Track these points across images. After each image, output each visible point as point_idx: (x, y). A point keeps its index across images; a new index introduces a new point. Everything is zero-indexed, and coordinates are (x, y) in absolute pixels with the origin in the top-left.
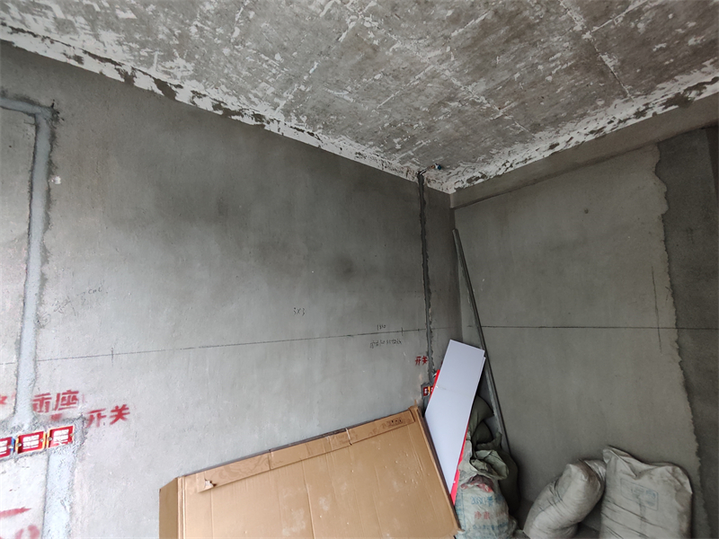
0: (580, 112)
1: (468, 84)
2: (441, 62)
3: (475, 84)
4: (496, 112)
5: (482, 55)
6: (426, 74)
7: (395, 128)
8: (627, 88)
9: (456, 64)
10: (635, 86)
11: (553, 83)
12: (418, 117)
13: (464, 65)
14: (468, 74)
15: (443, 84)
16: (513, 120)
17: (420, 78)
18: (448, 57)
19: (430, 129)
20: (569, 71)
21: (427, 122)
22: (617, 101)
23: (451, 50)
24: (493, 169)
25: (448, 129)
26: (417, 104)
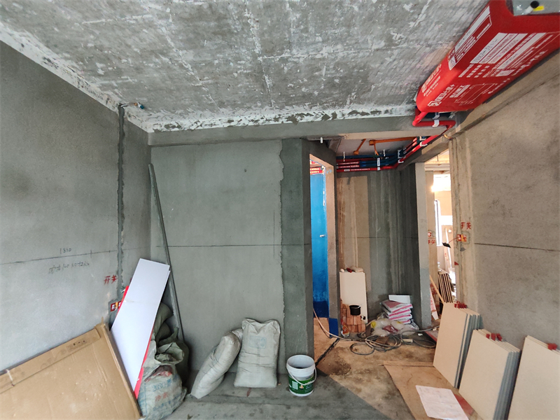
0: (248, 105)
1: (180, 49)
2: (161, 18)
3: (185, 51)
4: (197, 81)
5: (194, 32)
6: (144, 19)
7: (99, 53)
8: (273, 101)
9: (173, 26)
10: (277, 103)
11: (236, 78)
12: (128, 54)
13: (179, 32)
14: (181, 41)
15: (158, 37)
16: (208, 92)
17: (136, 20)
18: (167, 17)
19: (138, 70)
21: (137, 63)
22: (267, 107)
23: (171, 12)
24: (187, 123)
25: (155, 78)
26: (129, 42)
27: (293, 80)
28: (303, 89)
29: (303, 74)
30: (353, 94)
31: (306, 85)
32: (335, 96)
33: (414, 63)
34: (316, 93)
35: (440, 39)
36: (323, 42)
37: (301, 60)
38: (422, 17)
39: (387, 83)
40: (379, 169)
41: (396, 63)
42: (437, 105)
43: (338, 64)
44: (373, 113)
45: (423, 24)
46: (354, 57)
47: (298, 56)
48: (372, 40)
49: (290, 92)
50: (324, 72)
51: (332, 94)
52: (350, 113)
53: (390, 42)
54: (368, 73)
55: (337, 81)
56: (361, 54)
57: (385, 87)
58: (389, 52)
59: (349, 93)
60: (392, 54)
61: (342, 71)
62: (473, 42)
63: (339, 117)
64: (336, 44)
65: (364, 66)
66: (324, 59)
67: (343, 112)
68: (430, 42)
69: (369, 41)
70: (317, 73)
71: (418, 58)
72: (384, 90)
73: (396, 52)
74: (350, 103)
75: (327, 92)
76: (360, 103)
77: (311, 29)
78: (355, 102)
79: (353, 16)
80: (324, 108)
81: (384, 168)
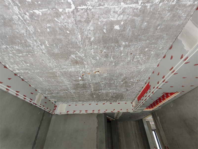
0: (88, 101)
1: (71, 90)
2: (69, 84)
3: (73, 90)
4: (74, 96)
5: (76, 87)
6: (64, 85)
7: (49, 90)
8: (95, 100)
9: (71, 86)
11: (86, 95)
12: (56, 90)
13: (73, 87)
15: (66, 87)
16: (76, 98)
17: (62, 85)
18: (71, 84)
20: (89, 95)
21: (58, 92)
22: (93, 102)
25: (62, 95)
26: (58, 88)
27: (102, 96)
28: (104, 98)
29: (104, 95)
33: (135, 94)
34: (108, 99)
36: (110, 89)
37: (104, 92)
39: (128, 97)
41: (130, 93)
43: (114, 93)
45: (134, 87)
46: (118, 92)
49: (101, 98)
50: (110, 95)
51: (113, 99)
54: (122, 95)
55: (114, 96)
56: (120, 92)
58: (127, 91)
59: (118, 99)
64: (113, 90)
66: (110, 92)
69: (122, 90)
70: (108, 95)
74: (118, 101)
75: (111, 99)
76: (121, 101)
77: (107, 87)
79: (117, 86)
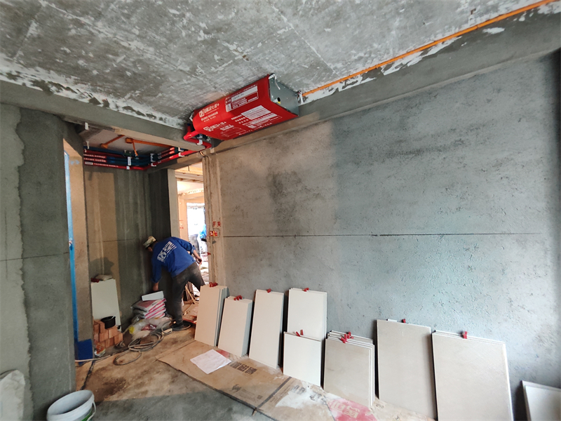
10: (26, 57)
27: (75, 47)
28: (80, 62)
29: (92, 48)
30: (137, 92)
31: (87, 59)
32: (116, 85)
33: (200, 93)
34: (95, 72)
35: (223, 87)
36: (138, 36)
37: (101, 36)
38: (221, 69)
39: (173, 97)
40: (128, 168)
41: (188, 86)
42: (210, 130)
43: (140, 61)
44: (148, 115)
45: (219, 73)
46: (159, 65)
47: (101, 30)
48: (182, 62)
49: (58, 55)
51: (115, 82)
52: (125, 108)
53: (193, 71)
54: (163, 82)
55: (129, 74)
56: (166, 66)
57: (170, 99)
58: (189, 77)
60: (190, 79)
61: (140, 68)
62: (244, 102)
63: (112, 106)
64: (150, 46)
65: (164, 76)
66: (129, 49)
67: (117, 104)
68: (216, 86)
69: (179, 61)
70: (110, 56)
71: (205, 91)
72: (168, 101)
73: (193, 79)
74: (129, 98)
75: (110, 78)
76: (139, 102)
77: (134, 19)
78: (134, 99)
79: (178, 37)
80: (95, 91)
81: (135, 168)
